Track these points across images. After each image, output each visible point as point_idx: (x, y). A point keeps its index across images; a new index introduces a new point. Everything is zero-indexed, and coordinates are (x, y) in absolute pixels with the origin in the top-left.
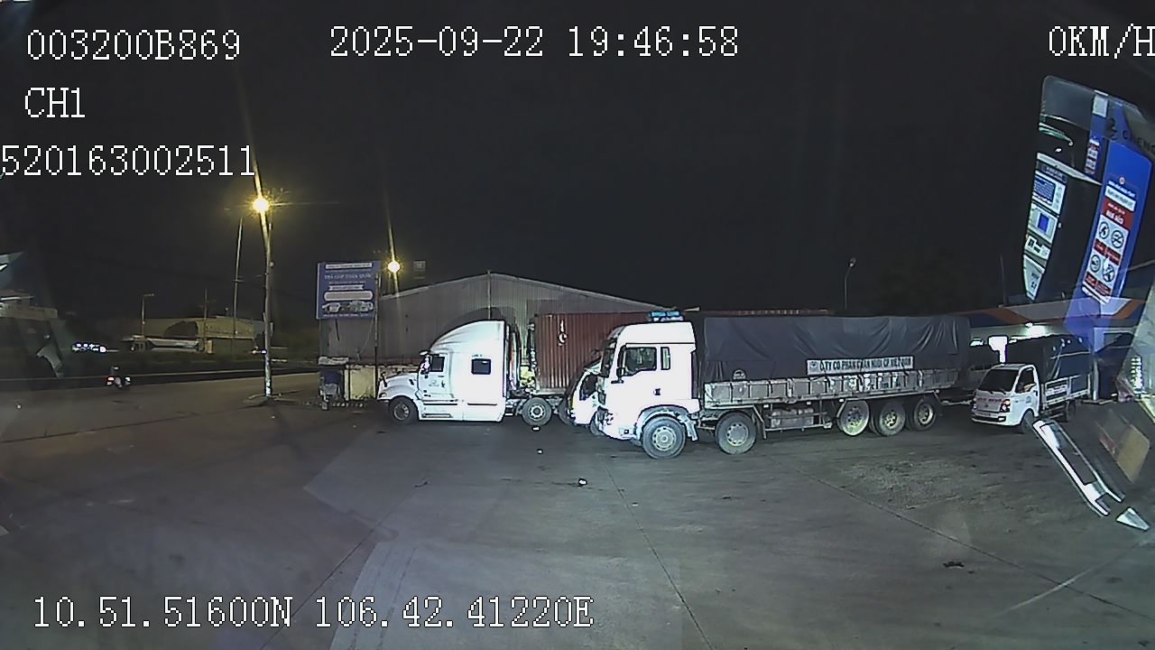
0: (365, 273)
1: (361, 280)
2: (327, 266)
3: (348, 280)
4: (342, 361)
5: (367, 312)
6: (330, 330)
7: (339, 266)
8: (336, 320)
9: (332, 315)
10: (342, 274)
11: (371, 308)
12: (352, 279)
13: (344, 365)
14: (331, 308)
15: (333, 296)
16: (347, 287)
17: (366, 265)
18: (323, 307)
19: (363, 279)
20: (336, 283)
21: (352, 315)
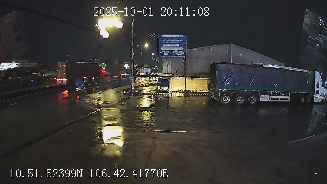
0: (180, 39)
1: (178, 42)
2: (162, 36)
3: (172, 42)
4: (168, 75)
5: (181, 55)
6: (164, 62)
7: (168, 36)
8: (166, 58)
9: (165, 56)
10: (170, 39)
11: (183, 54)
12: (174, 42)
13: (170, 77)
14: (164, 53)
15: (166, 48)
16: (172, 45)
17: (180, 36)
18: (161, 52)
19: (179, 42)
20: (167, 43)
21: (174, 56)
